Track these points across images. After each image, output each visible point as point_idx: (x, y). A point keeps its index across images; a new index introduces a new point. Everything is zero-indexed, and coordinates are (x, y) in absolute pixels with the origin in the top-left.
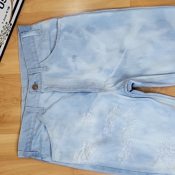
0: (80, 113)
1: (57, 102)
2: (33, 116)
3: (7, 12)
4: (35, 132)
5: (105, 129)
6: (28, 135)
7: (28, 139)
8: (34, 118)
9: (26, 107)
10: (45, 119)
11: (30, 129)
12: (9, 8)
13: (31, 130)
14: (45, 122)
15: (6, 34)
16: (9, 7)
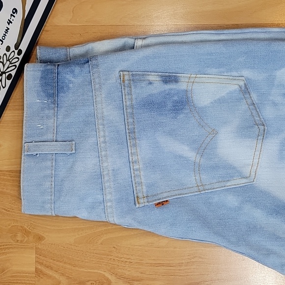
3: (10, 22)
12: (15, 11)
15: (7, 74)
16: (15, 9)
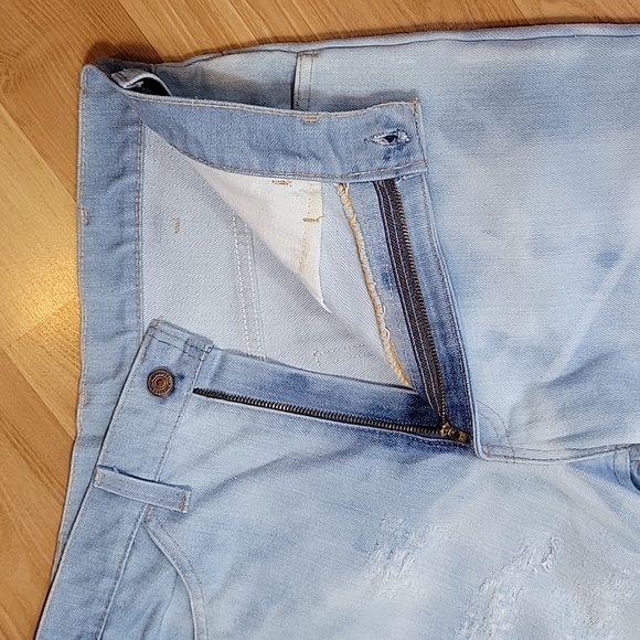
0: (360, 547)
1: (255, 472)
2: (126, 518)
4: (124, 596)
5: (464, 631)
6: (88, 603)
7: (85, 621)
8: (131, 528)
9: (100, 470)
10: (184, 549)
11: (102, 574)
13: (107, 583)
14: (185, 560)
